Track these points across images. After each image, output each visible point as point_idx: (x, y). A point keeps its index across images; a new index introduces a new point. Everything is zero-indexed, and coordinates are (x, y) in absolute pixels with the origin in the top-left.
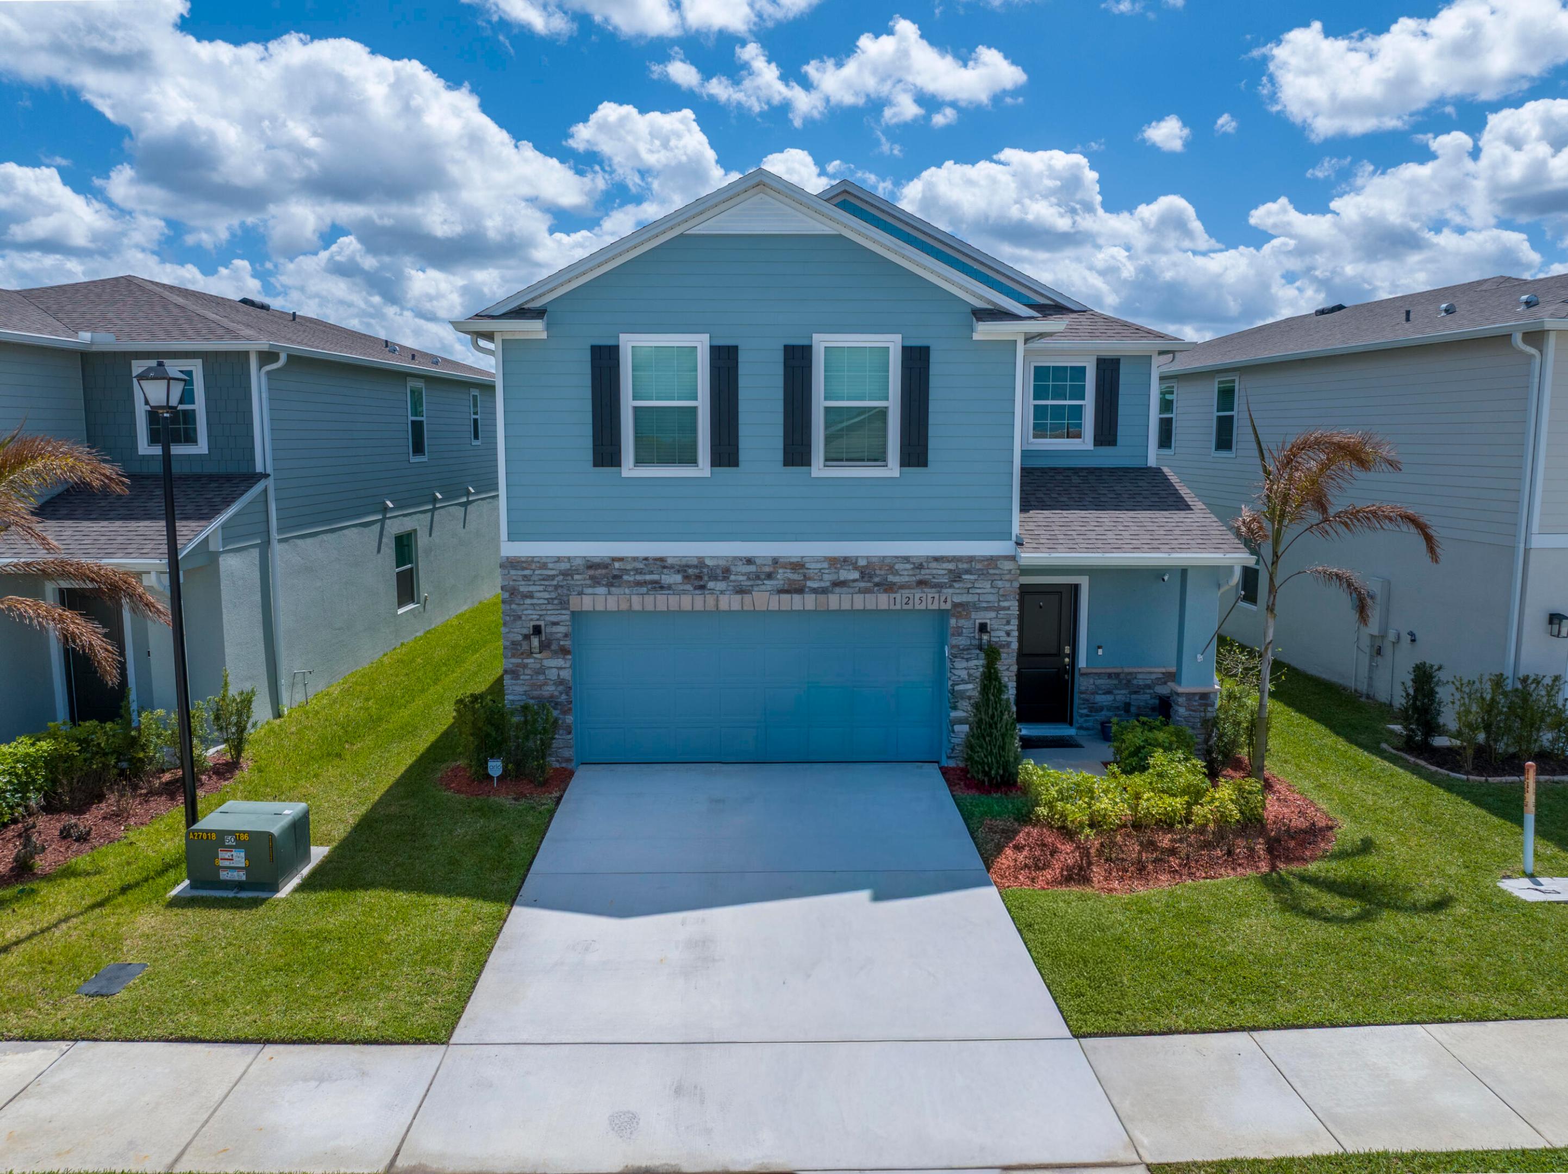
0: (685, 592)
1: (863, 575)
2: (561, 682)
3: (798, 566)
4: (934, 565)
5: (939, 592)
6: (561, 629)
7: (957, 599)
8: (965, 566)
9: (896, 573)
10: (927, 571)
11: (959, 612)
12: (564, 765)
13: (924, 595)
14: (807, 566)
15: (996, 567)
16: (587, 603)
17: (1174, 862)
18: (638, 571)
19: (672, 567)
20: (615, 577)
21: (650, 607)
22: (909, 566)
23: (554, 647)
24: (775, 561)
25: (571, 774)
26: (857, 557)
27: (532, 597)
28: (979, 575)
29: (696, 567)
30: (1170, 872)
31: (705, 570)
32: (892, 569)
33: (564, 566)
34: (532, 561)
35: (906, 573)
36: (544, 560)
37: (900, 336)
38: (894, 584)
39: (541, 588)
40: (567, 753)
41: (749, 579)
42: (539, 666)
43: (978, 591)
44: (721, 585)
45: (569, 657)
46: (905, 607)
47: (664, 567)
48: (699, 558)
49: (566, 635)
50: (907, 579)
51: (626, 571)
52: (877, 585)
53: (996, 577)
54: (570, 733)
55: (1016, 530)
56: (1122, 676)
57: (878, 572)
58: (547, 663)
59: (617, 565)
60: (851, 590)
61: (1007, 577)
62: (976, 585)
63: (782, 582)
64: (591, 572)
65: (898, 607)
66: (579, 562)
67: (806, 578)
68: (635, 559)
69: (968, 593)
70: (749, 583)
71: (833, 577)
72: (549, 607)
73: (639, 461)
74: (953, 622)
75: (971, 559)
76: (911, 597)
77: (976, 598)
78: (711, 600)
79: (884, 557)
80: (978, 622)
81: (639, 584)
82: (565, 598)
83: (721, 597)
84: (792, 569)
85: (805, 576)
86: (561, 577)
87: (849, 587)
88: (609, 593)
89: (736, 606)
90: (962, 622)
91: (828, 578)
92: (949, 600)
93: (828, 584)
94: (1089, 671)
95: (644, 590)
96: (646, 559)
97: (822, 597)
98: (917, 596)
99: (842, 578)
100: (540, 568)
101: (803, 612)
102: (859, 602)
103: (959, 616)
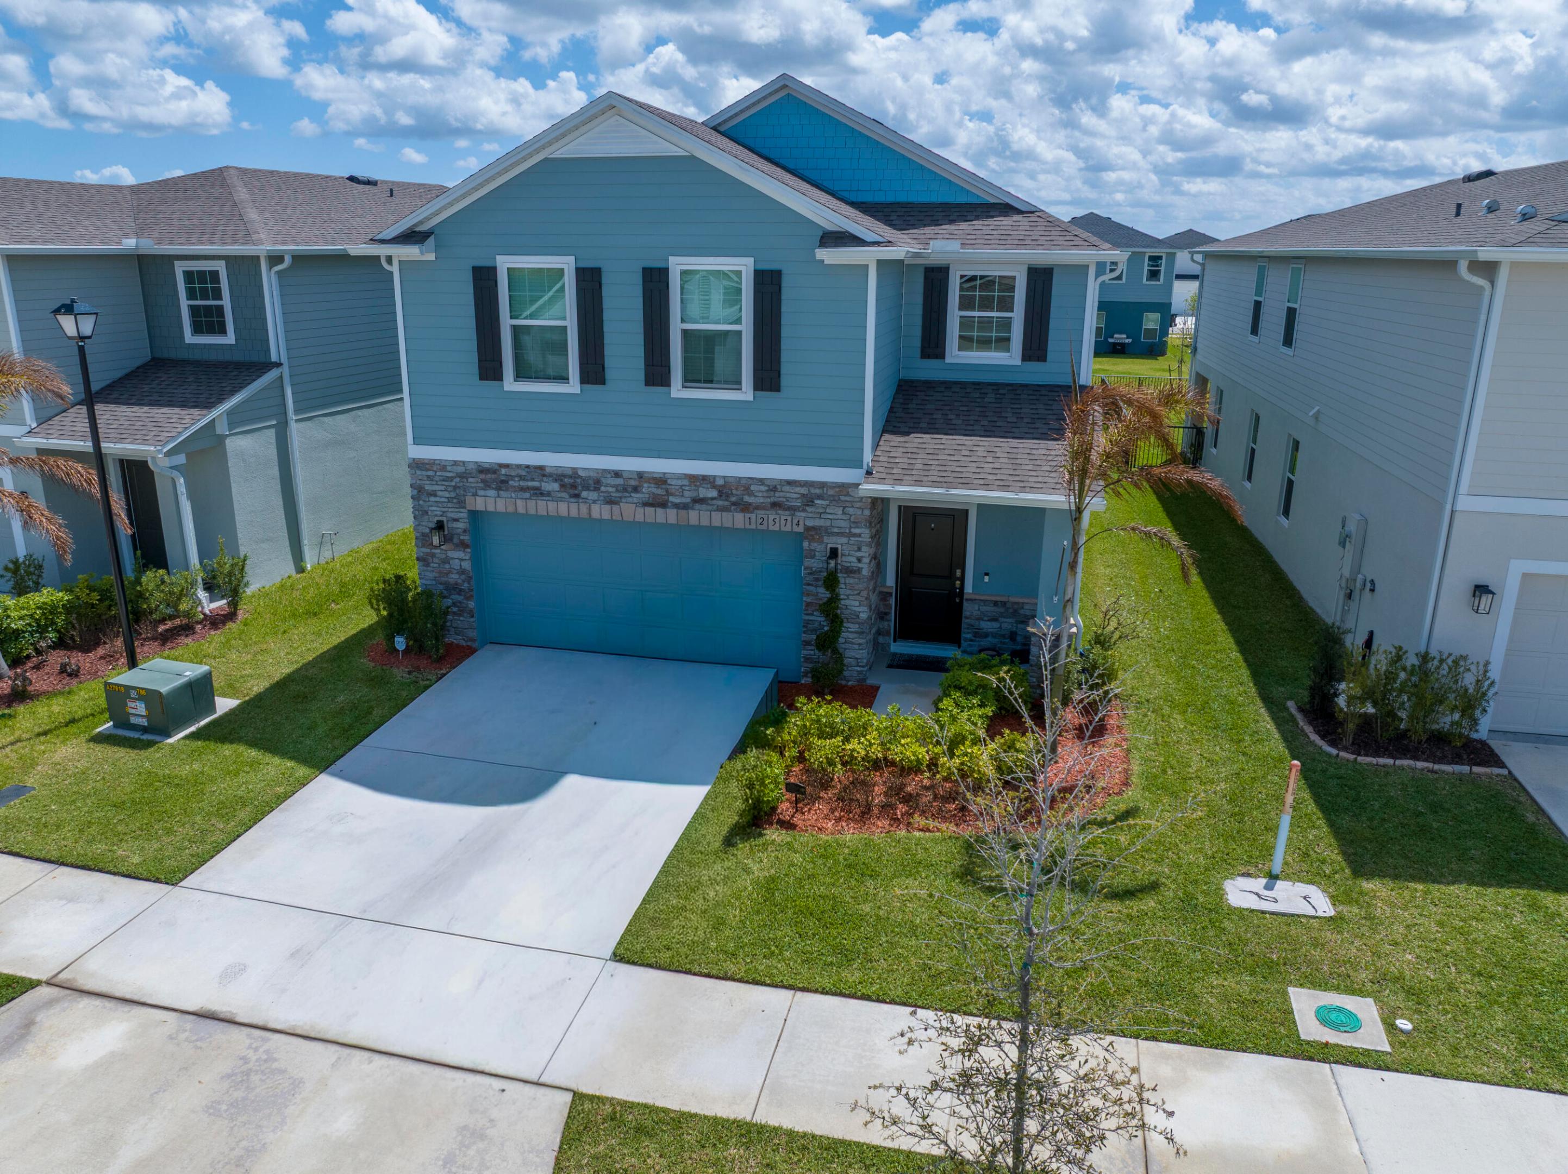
0: (562, 499)
1: (721, 494)
2: (462, 572)
3: (661, 480)
4: (787, 488)
5: (793, 515)
6: (460, 525)
7: (810, 523)
8: (818, 491)
9: (751, 494)
10: (781, 494)
11: (812, 536)
12: (469, 644)
13: (777, 517)
14: (669, 481)
15: (848, 494)
16: (479, 504)
18: (521, 478)
19: (550, 475)
20: (503, 482)
21: (532, 511)
22: (763, 488)
23: (456, 540)
24: (640, 475)
25: (474, 650)
26: (715, 477)
27: (435, 495)
28: (831, 501)
29: (570, 477)
31: (579, 481)
32: (747, 490)
33: (460, 469)
34: (434, 464)
35: (760, 494)
36: (443, 463)
37: (752, 260)
38: (750, 504)
39: (443, 488)
40: (470, 634)
41: (617, 491)
42: (444, 556)
43: (830, 517)
44: (593, 495)
45: (469, 550)
46: (760, 527)
47: (544, 475)
48: (573, 469)
49: (465, 531)
50: (762, 500)
51: (512, 477)
52: (734, 504)
53: (847, 504)
54: (472, 616)
55: (868, 457)
56: (1008, 605)
57: (734, 492)
58: (450, 554)
59: (503, 471)
60: (710, 508)
61: (858, 505)
62: (828, 511)
63: (647, 496)
64: (482, 476)
65: (753, 526)
66: (471, 466)
67: (668, 493)
68: (519, 466)
69: (820, 518)
70: (618, 495)
71: (694, 494)
72: (450, 505)
73: (518, 376)
74: (805, 544)
75: (823, 485)
76: (766, 519)
77: (828, 523)
78: (584, 508)
79: (740, 478)
80: (829, 546)
81: (523, 489)
82: (462, 498)
83: (593, 506)
84: (656, 484)
85: (667, 491)
86: (458, 479)
87: (708, 504)
88: (499, 496)
89: (606, 516)
90: (815, 545)
91: (688, 495)
92: (801, 523)
93: (688, 500)
94: (973, 597)
95: (527, 495)
96: (528, 467)
97: (682, 513)
98: (771, 518)
99: (701, 496)
100: (441, 470)
101: (666, 525)
102: (717, 519)
103: (812, 540)
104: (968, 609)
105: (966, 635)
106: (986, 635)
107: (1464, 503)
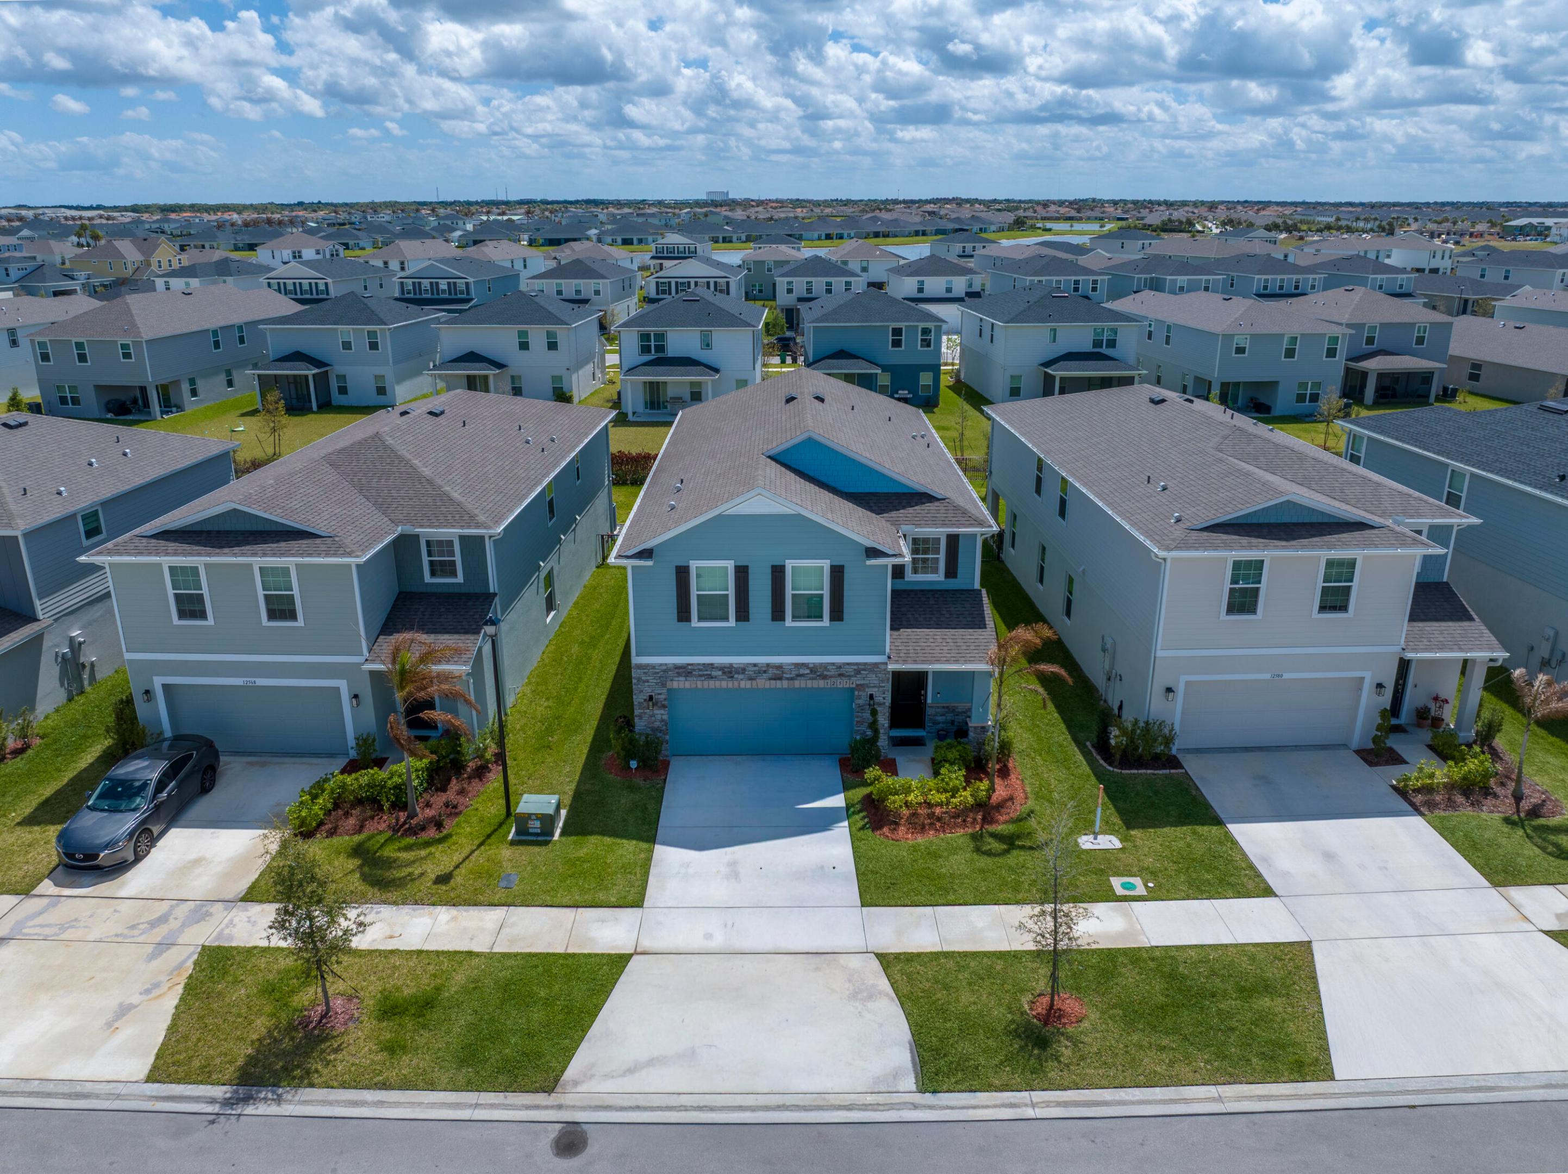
0: (723, 679)
1: (811, 671)
2: (662, 721)
3: (779, 667)
4: (847, 667)
5: (849, 680)
6: (663, 697)
7: (858, 682)
8: (863, 667)
9: (828, 671)
10: (844, 670)
12: (667, 759)
13: (842, 681)
14: (784, 667)
15: (879, 669)
16: (675, 685)
18: (700, 670)
19: (717, 668)
20: (689, 673)
21: (706, 687)
22: (834, 667)
23: (659, 704)
24: (768, 665)
25: (669, 763)
26: (809, 663)
27: (648, 682)
28: (869, 672)
29: (729, 668)
30: (936, 830)
31: (733, 670)
32: (826, 669)
33: (664, 668)
34: (648, 666)
35: (833, 671)
36: (654, 665)
37: (829, 560)
38: (827, 676)
39: (653, 678)
40: (667, 753)
41: (755, 673)
42: (652, 713)
43: (869, 679)
44: (741, 676)
45: (665, 710)
46: (833, 687)
47: (713, 668)
48: (730, 664)
49: (665, 699)
50: (833, 673)
51: (694, 670)
52: (818, 676)
53: (878, 673)
54: (667, 744)
55: (888, 650)
56: (950, 707)
57: (819, 670)
58: (656, 712)
59: (690, 667)
60: (806, 679)
61: (885, 673)
62: (868, 676)
63: (771, 675)
64: (677, 670)
65: (829, 686)
66: (671, 666)
67: (783, 673)
68: (699, 664)
69: (864, 680)
70: (755, 676)
71: (797, 673)
72: (657, 687)
73: (700, 619)
74: (856, 693)
75: (865, 664)
76: (836, 682)
77: (868, 682)
78: (736, 684)
79: (822, 663)
80: (869, 693)
81: (701, 676)
82: (664, 683)
83: (741, 682)
84: (776, 669)
86: (662, 673)
87: (805, 677)
88: (686, 680)
89: (748, 686)
90: (861, 693)
91: (794, 673)
92: (854, 683)
93: (794, 676)
94: (933, 704)
95: (703, 679)
96: (704, 664)
97: (791, 682)
98: (838, 682)
99: (801, 673)
100: (652, 669)
101: (782, 689)
102: (810, 684)
103: (859, 690)
104: (929, 711)
105: (928, 724)
106: (939, 723)
107: (1160, 653)
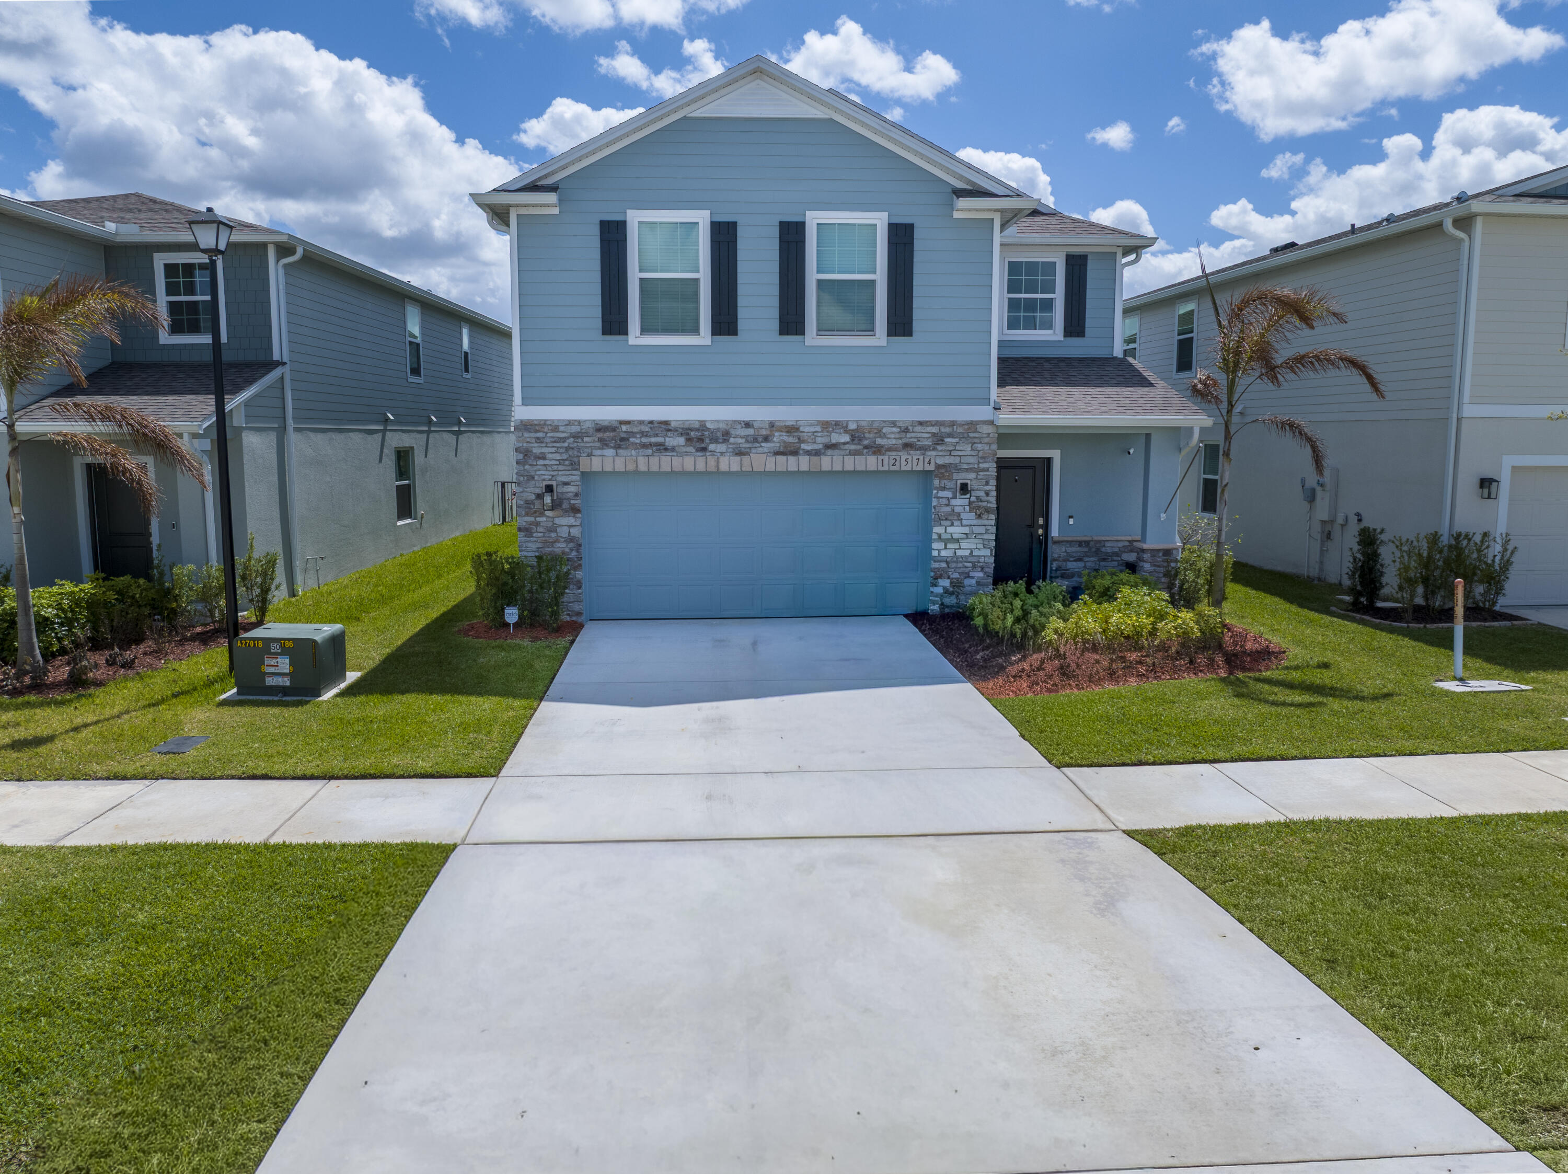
0: (687, 454)
1: (853, 438)
2: (571, 539)
3: (792, 429)
4: (918, 428)
5: (924, 454)
6: (572, 489)
7: (940, 461)
8: (948, 430)
9: (884, 436)
10: (913, 435)
11: (942, 473)
12: (574, 618)
13: (910, 457)
14: (801, 429)
15: (976, 431)
16: (596, 464)
17: (1142, 670)
18: (644, 434)
19: (676, 430)
20: (622, 439)
21: (655, 468)
22: (895, 430)
23: (565, 506)
24: (772, 425)
25: (581, 626)
26: (848, 421)
27: (544, 458)
28: (960, 438)
29: (698, 430)
30: (1138, 676)
31: (706, 433)
32: (880, 433)
33: (575, 429)
34: (545, 424)
35: (893, 436)
36: (556, 423)
37: (886, 214)
38: (882, 446)
39: (553, 450)
40: (576, 607)
41: (747, 441)
42: (550, 524)
43: (960, 453)
44: (721, 448)
45: (579, 515)
46: (893, 468)
47: (669, 430)
48: (701, 421)
49: (576, 495)
50: (894, 442)
51: (633, 434)
52: (866, 447)
53: (976, 441)
54: (580, 588)
55: (995, 399)
56: (1092, 544)
57: (867, 435)
58: (558, 521)
59: (624, 428)
60: (842, 452)
61: (986, 440)
62: (957, 448)
63: (778, 445)
64: (600, 435)
65: (886, 468)
66: (588, 425)
67: (800, 441)
68: (641, 422)
69: (950, 455)
70: (748, 445)
71: (826, 440)
72: (561, 468)
73: (645, 330)
74: (936, 482)
75: (953, 423)
76: (898, 459)
77: (957, 460)
78: (712, 461)
79: (873, 421)
80: (959, 482)
81: (644, 446)
82: (576, 460)
83: (722, 459)
84: (787, 432)
85: (799, 439)
86: (572, 440)
87: (840, 449)
88: (617, 455)
89: (735, 467)
90: (945, 483)
91: (821, 440)
92: (932, 461)
93: (821, 446)
94: (1061, 539)
95: (650, 451)
96: (651, 422)
97: (815, 459)
98: (903, 458)
99: (834, 441)
100: (552, 431)
101: (798, 473)
102: (850, 463)
103: (942, 477)
104: (1054, 551)
107: (1469, 411)
